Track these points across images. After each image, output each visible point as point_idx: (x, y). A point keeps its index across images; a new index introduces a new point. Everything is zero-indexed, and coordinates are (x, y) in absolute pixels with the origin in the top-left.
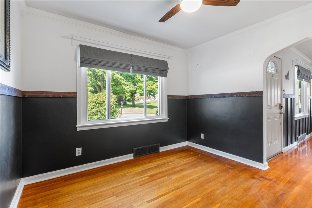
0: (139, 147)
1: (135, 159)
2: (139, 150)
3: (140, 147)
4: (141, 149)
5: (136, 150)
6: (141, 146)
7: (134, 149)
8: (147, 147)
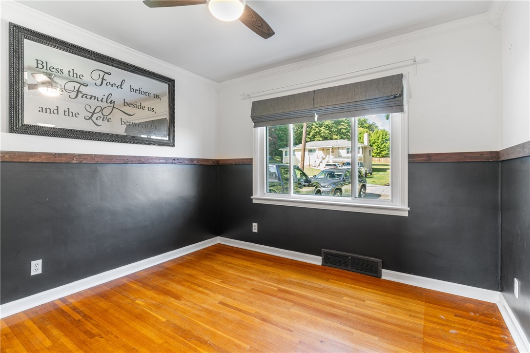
0: (334, 250)
1: (323, 267)
2: (331, 254)
3: (335, 252)
4: (336, 255)
5: (325, 253)
6: (338, 250)
7: (322, 249)
8: (349, 256)
